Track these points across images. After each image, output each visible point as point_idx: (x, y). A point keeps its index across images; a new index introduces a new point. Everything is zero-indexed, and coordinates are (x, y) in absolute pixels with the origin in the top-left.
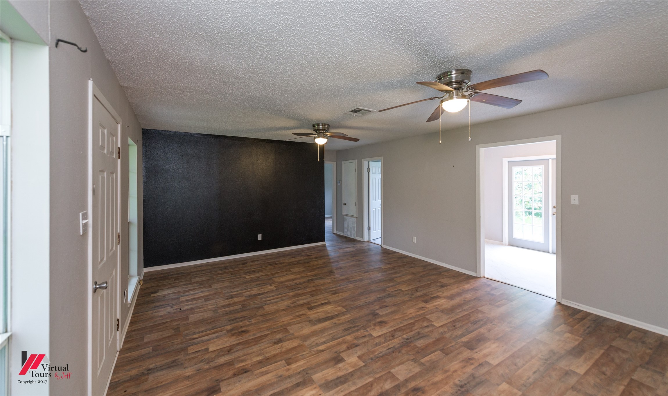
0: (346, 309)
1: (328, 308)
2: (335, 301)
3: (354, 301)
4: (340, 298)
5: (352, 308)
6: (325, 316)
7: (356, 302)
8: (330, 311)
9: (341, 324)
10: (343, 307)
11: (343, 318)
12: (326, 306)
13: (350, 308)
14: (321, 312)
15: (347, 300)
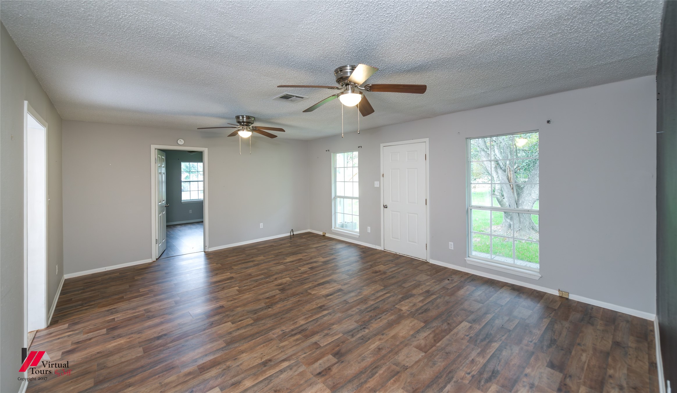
0: (308, 292)
1: (324, 292)
2: (319, 299)
3: (299, 301)
4: (314, 303)
5: (302, 294)
6: (325, 285)
7: (297, 300)
8: (322, 289)
9: (311, 282)
10: (311, 294)
11: (310, 285)
12: (327, 293)
13: (304, 293)
14: (330, 288)
15: (306, 301)
